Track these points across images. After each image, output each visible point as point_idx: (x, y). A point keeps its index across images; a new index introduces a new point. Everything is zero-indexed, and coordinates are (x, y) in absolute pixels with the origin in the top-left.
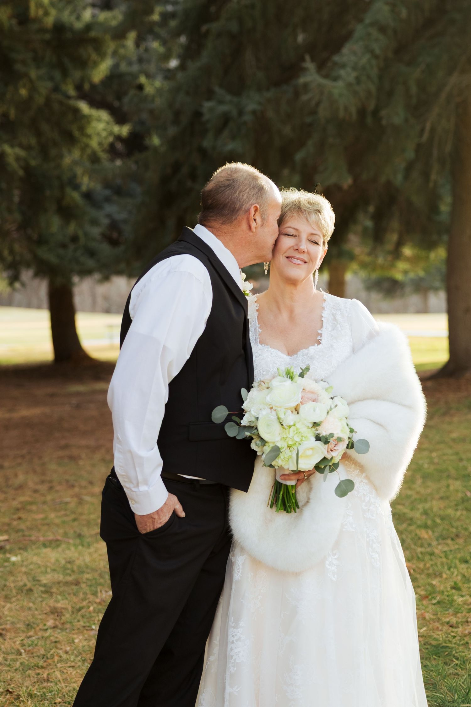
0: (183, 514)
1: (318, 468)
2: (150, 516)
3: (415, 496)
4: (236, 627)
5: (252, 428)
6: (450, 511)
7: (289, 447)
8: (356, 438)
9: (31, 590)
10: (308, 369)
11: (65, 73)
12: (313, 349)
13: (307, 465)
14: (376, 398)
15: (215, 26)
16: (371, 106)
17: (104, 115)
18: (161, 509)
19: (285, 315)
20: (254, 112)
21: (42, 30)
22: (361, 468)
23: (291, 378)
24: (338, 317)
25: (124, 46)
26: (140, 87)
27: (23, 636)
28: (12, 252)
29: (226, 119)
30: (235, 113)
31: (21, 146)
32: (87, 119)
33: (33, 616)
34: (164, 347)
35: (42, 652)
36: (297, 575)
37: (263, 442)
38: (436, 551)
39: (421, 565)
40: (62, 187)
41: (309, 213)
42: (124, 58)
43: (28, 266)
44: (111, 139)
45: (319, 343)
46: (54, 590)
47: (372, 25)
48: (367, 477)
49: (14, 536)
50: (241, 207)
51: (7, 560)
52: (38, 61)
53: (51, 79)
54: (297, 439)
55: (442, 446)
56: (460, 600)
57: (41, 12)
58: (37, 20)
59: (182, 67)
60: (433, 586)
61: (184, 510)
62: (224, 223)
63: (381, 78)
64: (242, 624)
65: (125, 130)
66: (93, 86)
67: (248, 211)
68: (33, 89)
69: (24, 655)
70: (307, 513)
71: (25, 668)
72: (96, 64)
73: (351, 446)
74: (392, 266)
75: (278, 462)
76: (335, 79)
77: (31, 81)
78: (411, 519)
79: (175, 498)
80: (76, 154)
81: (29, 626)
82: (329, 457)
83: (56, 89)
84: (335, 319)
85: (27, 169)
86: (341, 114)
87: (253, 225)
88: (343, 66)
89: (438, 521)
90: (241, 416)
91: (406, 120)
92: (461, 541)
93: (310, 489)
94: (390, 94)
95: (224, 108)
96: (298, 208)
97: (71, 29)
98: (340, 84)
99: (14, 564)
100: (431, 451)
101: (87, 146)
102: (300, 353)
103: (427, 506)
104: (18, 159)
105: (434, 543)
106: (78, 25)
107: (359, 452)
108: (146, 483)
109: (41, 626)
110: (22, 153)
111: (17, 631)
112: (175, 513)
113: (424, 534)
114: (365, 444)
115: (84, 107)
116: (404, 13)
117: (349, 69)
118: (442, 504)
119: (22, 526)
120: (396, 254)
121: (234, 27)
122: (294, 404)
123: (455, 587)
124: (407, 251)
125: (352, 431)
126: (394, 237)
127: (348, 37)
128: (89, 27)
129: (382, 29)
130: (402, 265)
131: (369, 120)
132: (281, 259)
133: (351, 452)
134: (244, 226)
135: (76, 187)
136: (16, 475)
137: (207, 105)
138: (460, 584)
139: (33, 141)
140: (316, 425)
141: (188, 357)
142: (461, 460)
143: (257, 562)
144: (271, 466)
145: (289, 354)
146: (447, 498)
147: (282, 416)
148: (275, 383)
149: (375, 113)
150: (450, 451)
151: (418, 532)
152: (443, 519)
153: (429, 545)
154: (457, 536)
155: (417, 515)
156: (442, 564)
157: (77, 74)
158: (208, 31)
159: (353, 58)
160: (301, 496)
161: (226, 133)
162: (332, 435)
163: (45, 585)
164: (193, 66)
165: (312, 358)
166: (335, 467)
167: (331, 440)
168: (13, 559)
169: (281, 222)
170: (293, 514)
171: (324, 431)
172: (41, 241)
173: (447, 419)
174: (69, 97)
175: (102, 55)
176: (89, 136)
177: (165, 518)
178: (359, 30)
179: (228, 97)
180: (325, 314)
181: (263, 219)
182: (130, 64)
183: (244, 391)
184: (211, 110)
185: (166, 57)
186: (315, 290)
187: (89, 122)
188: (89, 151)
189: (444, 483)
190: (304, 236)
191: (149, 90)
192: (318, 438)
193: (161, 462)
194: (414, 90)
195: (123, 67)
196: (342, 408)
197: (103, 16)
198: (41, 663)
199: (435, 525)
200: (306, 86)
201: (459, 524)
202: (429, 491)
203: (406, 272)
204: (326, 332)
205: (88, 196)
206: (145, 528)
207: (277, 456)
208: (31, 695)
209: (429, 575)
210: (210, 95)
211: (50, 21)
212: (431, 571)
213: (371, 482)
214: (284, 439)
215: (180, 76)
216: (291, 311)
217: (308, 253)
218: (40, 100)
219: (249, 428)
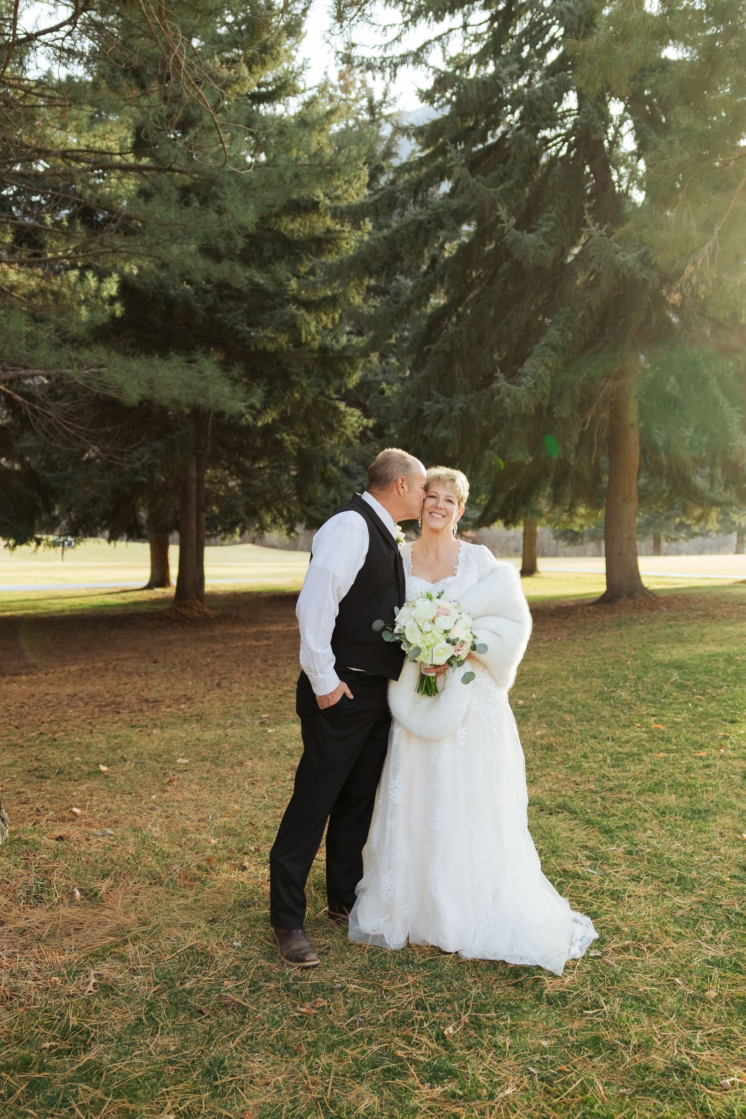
0: (352, 697)
1: (449, 663)
2: (326, 697)
3: (566, 690)
4: (394, 778)
5: (401, 634)
6: (590, 701)
7: (427, 647)
8: (477, 642)
9: (279, 753)
10: (443, 593)
11: (328, 382)
12: (449, 579)
13: (441, 660)
14: (494, 615)
15: (434, 347)
16: (546, 404)
17: (358, 412)
18: (334, 692)
19: (432, 556)
20: (461, 409)
21: (312, 351)
22: (485, 666)
23: (431, 599)
24: (469, 557)
25: (370, 362)
26: (382, 392)
27: (268, 785)
28: (289, 510)
29: (440, 415)
30: (447, 409)
31: (295, 434)
32: (344, 414)
33: (278, 771)
34: (334, 576)
35: (280, 797)
36: (438, 740)
37: (409, 644)
38: (575, 730)
39: (561, 740)
40: (325, 464)
41: (446, 482)
42: (371, 371)
43: (301, 521)
44: (361, 429)
45: (454, 575)
46: (295, 753)
47: (546, 345)
48: (489, 672)
49: (273, 714)
50: (392, 479)
51: (265, 732)
52: (308, 372)
53: (319, 386)
54: (433, 642)
55: (594, 653)
56: (586, 765)
57: (309, 338)
58: (307, 344)
59: (411, 377)
60: (568, 755)
61: (352, 693)
62: (380, 490)
63: (553, 384)
64: (398, 776)
65: (371, 423)
66: (348, 391)
67: (397, 481)
68: (304, 394)
69: (267, 799)
70: (443, 696)
71: (267, 807)
72: (350, 375)
73: (474, 648)
74: (572, 521)
75: (420, 658)
76: (519, 385)
77: (302, 387)
78: (560, 706)
79: (345, 685)
80: (336, 440)
81: (274, 778)
82: (456, 655)
83: (322, 393)
84: (467, 559)
85: (300, 451)
86: (524, 410)
87: (401, 490)
88: (525, 375)
89: (579, 708)
90: (394, 627)
91: (572, 415)
92: (594, 723)
93: (445, 680)
94: (560, 395)
95: (439, 406)
96: (438, 479)
97: (332, 350)
98: (523, 388)
99: (269, 735)
100: (585, 657)
101: (343, 434)
102: (441, 582)
103: (574, 697)
104: (293, 444)
105: (574, 724)
106: (337, 347)
107: (480, 653)
108: (322, 672)
109: (282, 779)
110: (296, 439)
111: (264, 782)
112: (345, 695)
113: (568, 717)
114: (485, 648)
115: (342, 406)
116: (570, 336)
117: (529, 377)
118: (585, 696)
119: (281, 708)
120: (571, 512)
121: (447, 347)
122: (431, 617)
123: (585, 756)
124: (582, 510)
125: (475, 637)
126: (569, 500)
127: (529, 355)
128: (344, 348)
129: (554, 348)
130: (579, 521)
131: (545, 414)
132: (426, 514)
133: (474, 653)
134: (395, 492)
135: (336, 464)
136: (285, 672)
137: (427, 403)
138: (588, 755)
139: (306, 431)
140: (446, 632)
141: (353, 583)
142: (605, 664)
143: (409, 733)
144: (415, 661)
145: (433, 583)
146: (589, 691)
147: (421, 624)
148: (418, 602)
149: (550, 408)
150: (598, 658)
151: (563, 716)
152: (583, 706)
153: (570, 725)
154: (592, 719)
155: (565, 703)
156: (577, 740)
157: (336, 383)
158: (429, 350)
159: (532, 369)
160: (439, 685)
161: (440, 425)
162: (458, 639)
163: (289, 750)
164: (418, 376)
165: (448, 585)
166: (461, 663)
167: (458, 643)
168: (270, 731)
169: (426, 488)
170: (433, 698)
171: (452, 636)
172: (309, 504)
173: (602, 634)
174: (331, 399)
175: (355, 369)
176: (344, 427)
177: (337, 698)
178: (537, 348)
179: (442, 399)
180: (460, 556)
181: (409, 487)
182: (376, 375)
183: (396, 608)
184: (429, 407)
185: (401, 369)
186: (454, 539)
187: (345, 417)
188: (345, 437)
189: (589, 680)
190: (442, 498)
191: (388, 393)
192: (448, 641)
193: (334, 657)
194: (578, 392)
195: (370, 377)
196: (466, 620)
197: (355, 340)
198: (278, 804)
199: (577, 711)
200: (498, 390)
201: (594, 710)
202: (577, 686)
203: (582, 526)
204: (460, 569)
205: (346, 470)
206: (323, 705)
207: (419, 654)
208: (267, 827)
209: (566, 747)
210: (429, 397)
211: (316, 345)
212: (568, 744)
213: (492, 676)
214: (424, 642)
215: (408, 383)
216: (437, 553)
217: (445, 509)
218: (309, 401)
219: (399, 634)
